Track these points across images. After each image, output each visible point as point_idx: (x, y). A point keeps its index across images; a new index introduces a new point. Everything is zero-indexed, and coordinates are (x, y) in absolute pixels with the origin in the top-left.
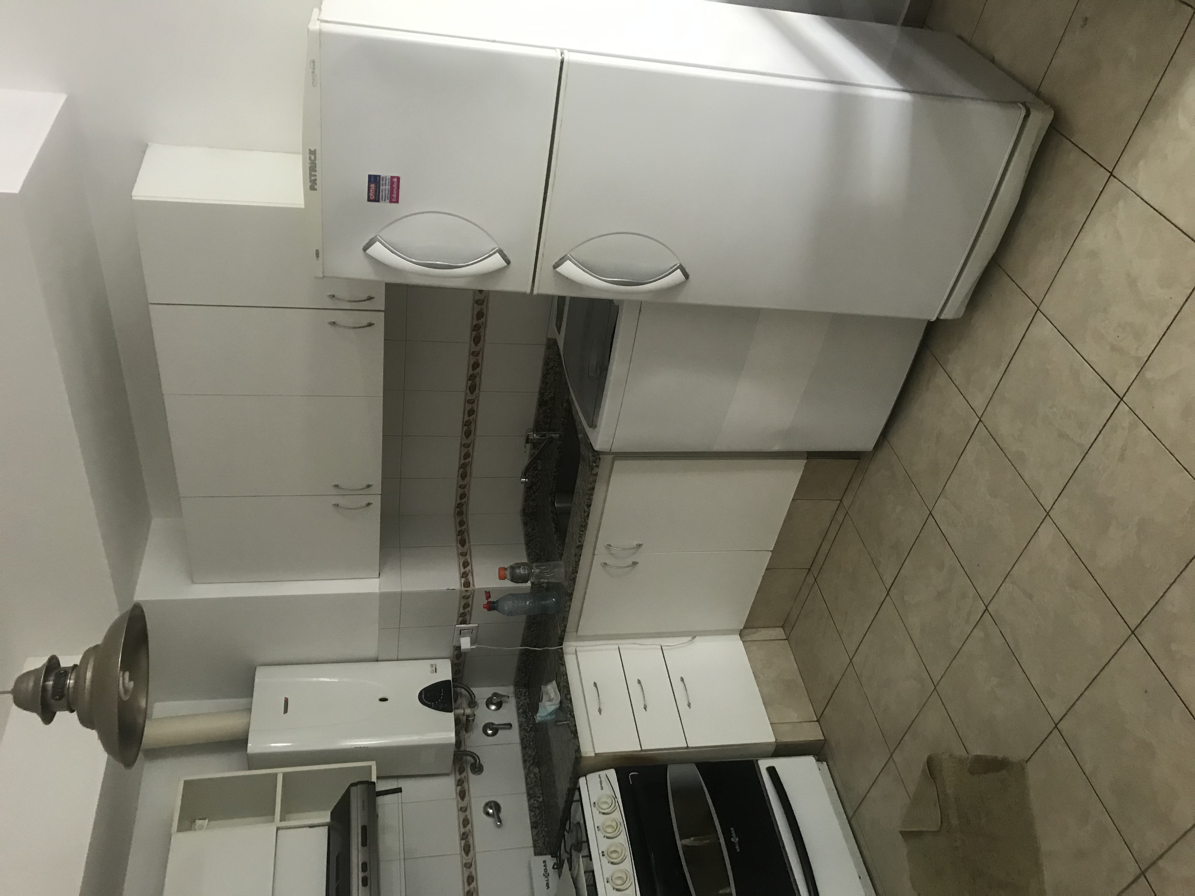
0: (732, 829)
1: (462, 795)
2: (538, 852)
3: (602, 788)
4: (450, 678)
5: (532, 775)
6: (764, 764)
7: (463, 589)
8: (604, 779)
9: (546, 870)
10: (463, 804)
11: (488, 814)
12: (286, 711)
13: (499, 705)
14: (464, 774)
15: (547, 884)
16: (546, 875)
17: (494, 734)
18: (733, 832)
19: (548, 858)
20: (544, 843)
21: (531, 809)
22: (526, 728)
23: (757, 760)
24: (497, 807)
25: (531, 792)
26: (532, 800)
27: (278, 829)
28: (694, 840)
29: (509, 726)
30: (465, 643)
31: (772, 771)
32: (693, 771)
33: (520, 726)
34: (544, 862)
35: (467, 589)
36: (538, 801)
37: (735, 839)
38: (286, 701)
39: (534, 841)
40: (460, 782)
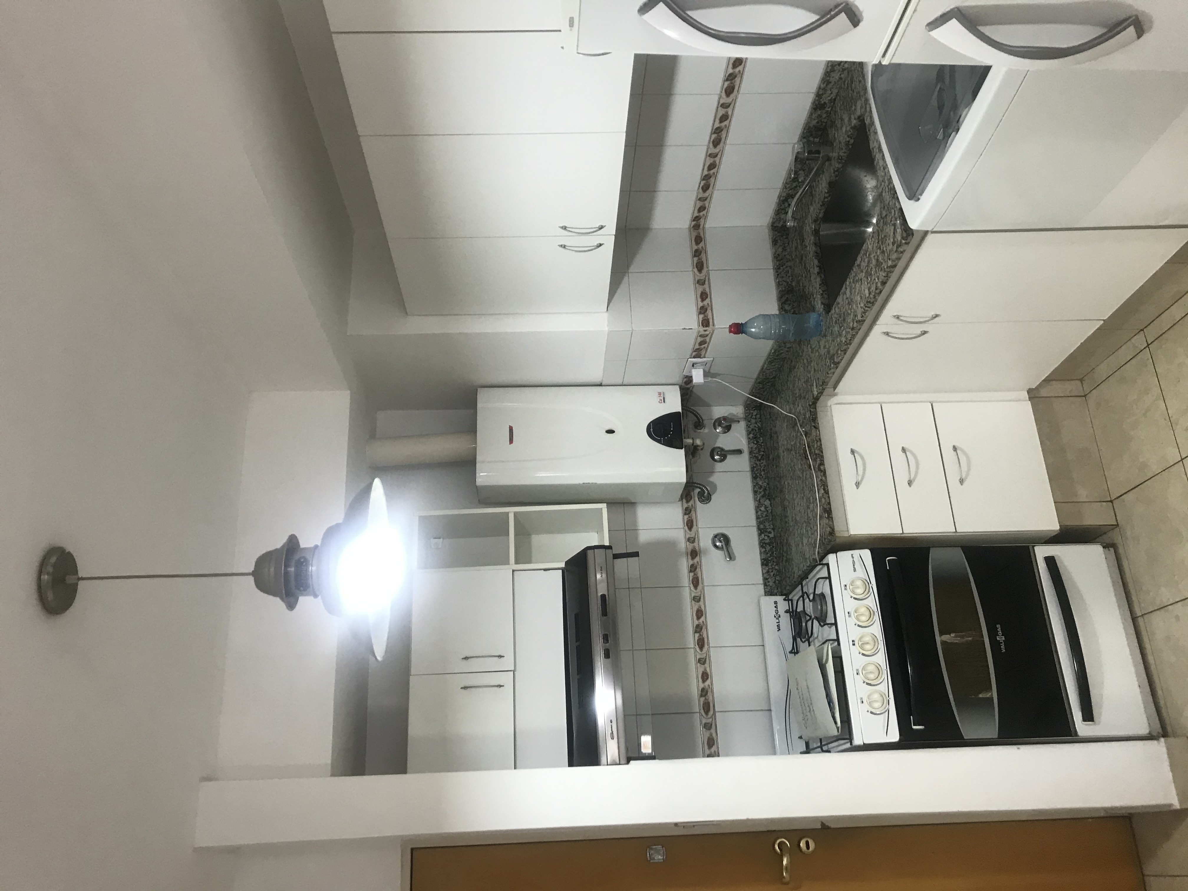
0: (998, 626)
1: (690, 525)
2: (769, 592)
3: (855, 570)
4: (679, 409)
5: (763, 509)
6: (1041, 552)
7: (702, 329)
8: (856, 557)
10: (692, 534)
11: (716, 547)
12: (511, 441)
13: (728, 429)
14: (692, 503)
17: (721, 461)
18: (999, 630)
19: (780, 599)
20: (775, 582)
21: (762, 544)
22: (756, 455)
23: (1033, 547)
24: (726, 539)
25: (762, 526)
26: (763, 535)
27: (513, 571)
28: (956, 637)
29: (739, 452)
30: (698, 376)
31: (1051, 562)
32: (958, 556)
33: (751, 453)
34: (776, 603)
35: (705, 329)
36: (768, 536)
37: (1001, 638)
38: (511, 429)
39: (765, 579)
40: (687, 511)
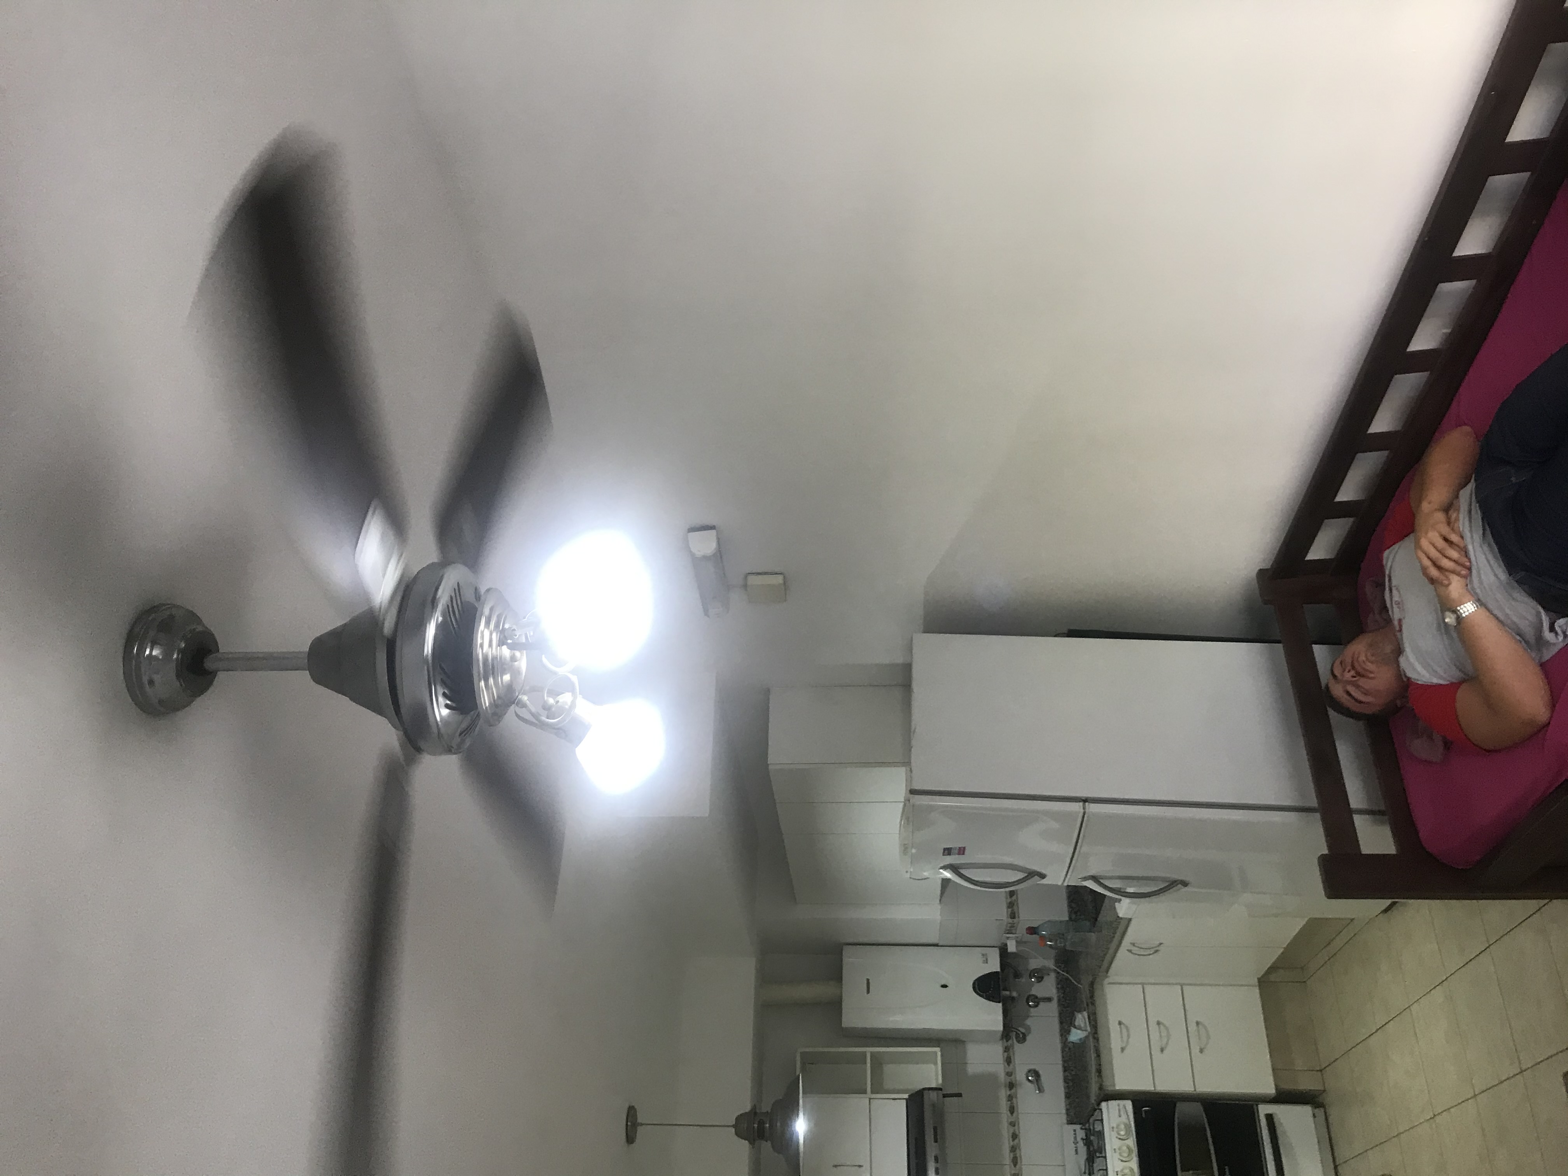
0: (1226, 1167)
1: (1009, 1061)
2: (1070, 1122)
4: (999, 970)
5: (1067, 1049)
6: (1263, 1110)
7: (1010, 920)
8: (1121, 1107)
9: (1075, 1138)
10: (1010, 1069)
11: (1029, 1081)
12: (868, 992)
13: (1040, 979)
14: (1010, 1042)
15: (1076, 1150)
16: (1076, 1143)
17: (1036, 1006)
18: (1227, 1170)
19: (1078, 1127)
20: (1075, 1114)
21: (1066, 1080)
22: (1063, 1003)
23: (1257, 1105)
24: (1036, 1074)
25: (1066, 1065)
26: (1066, 1073)
27: (870, 1099)
29: (1049, 1000)
30: (1012, 947)
31: (1270, 1118)
32: (1197, 1109)
33: (1059, 1000)
34: (1075, 1131)
35: (1013, 920)
36: (1071, 1074)
38: (868, 980)
39: (1067, 1110)
40: (1007, 1049)
